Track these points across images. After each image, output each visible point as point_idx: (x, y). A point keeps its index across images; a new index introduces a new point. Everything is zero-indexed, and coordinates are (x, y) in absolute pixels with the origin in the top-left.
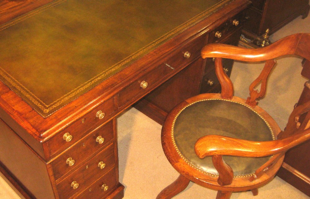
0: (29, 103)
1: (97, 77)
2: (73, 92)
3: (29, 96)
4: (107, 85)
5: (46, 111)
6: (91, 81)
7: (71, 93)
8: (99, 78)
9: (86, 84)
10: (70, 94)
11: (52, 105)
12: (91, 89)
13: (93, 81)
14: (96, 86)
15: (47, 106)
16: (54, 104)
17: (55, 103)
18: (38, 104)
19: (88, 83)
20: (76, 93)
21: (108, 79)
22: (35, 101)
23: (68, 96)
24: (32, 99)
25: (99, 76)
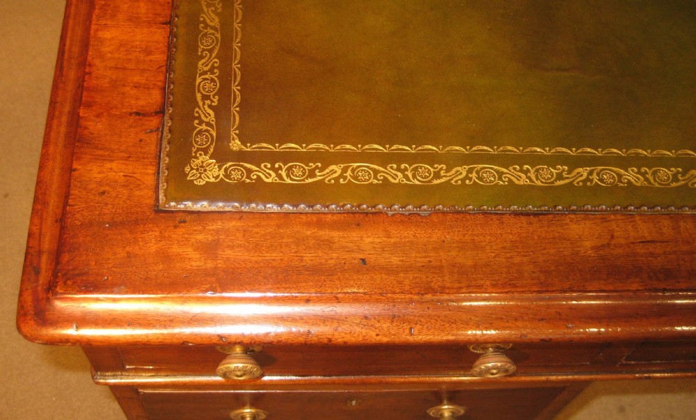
0: (180, 59)
1: (624, 163)
2: (431, 159)
3: (216, 22)
4: (640, 249)
5: (202, 168)
6: (574, 163)
7: (412, 159)
8: (631, 175)
9: (535, 160)
10: (399, 158)
11: (256, 158)
12: (536, 215)
13: (583, 172)
14: (581, 210)
15: (236, 145)
16: (272, 158)
17: (286, 157)
18: (205, 98)
19: (552, 161)
20: (437, 175)
21: (675, 218)
22: (211, 71)
23: (384, 160)
24: (211, 51)
25: (638, 162)
